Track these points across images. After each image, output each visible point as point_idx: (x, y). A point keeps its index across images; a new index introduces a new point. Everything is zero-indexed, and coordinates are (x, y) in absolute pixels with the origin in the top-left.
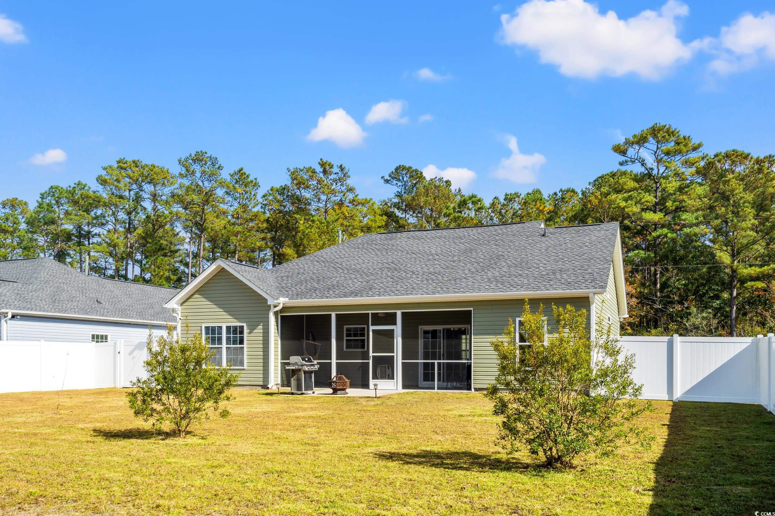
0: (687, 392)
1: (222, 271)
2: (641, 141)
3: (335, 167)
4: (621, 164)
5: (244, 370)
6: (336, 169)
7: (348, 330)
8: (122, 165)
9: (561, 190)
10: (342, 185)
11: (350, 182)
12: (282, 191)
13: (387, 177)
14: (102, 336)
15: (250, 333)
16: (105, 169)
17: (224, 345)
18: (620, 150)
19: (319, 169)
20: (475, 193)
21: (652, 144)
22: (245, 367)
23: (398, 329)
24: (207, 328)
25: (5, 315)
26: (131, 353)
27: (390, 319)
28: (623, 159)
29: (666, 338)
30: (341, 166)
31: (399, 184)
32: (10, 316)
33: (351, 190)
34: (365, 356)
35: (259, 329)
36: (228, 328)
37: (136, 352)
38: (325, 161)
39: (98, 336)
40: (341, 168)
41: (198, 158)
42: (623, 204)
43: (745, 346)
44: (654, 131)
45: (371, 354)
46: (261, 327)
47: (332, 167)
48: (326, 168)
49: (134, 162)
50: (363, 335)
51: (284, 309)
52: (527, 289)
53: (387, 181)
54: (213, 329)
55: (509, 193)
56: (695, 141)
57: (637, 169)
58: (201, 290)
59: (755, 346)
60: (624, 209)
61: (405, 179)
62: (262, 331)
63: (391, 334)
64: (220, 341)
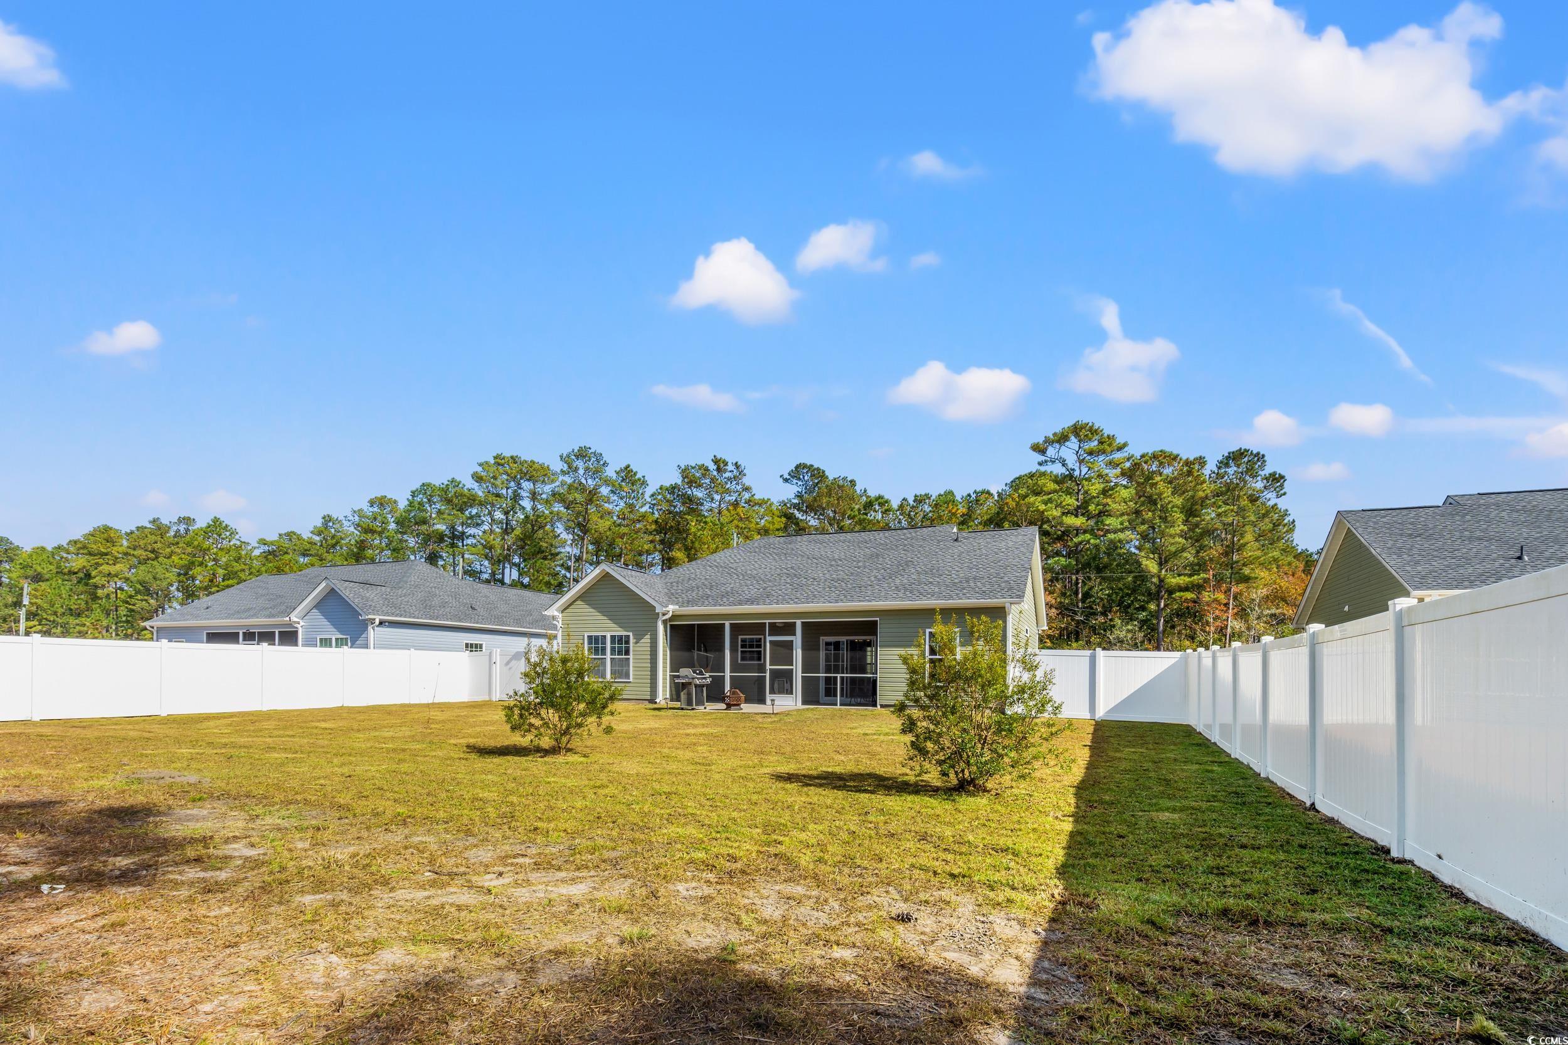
0: (1109, 712)
1: (606, 576)
2: (1061, 439)
3: (730, 464)
4: (1040, 464)
5: (629, 682)
6: (730, 467)
7: (743, 641)
8: (499, 460)
9: (975, 492)
10: (737, 484)
11: (747, 481)
12: (673, 489)
13: (786, 476)
14: (476, 645)
15: (636, 643)
16: (480, 465)
17: (608, 656)
18: (1039, 449)
19: (712, 467)
20: (882, 494)
21: (1073, 443)
22: (631, 680)
23: (797, 640)
24: (590, 637)
25: (372, 621)
26: (508, 663)
27: (789, 629)
28: (1042, 458)
29: (1088, 653)
30: (736, 463)
31: (800, 483)
32: (377, 622)
33: (747, 489)
34: (762, 668)
35: (647, 639)
36: (613, 637)
37: (514, 662)
38: (719, 457)
39: (472, 645)
40: (737, 465)
41: (582, 454)
42: (1042, 507)
43: (1173, 661)
44: (1076, 429)
45: (768, 667)
46: (648, 636)
47: (726, 464)
48: (720, 464)
49: (512, 457)
50: (759, 646)
51: (674, 617)
52: (938, 598)
53: (786, 480)
54: (597, 638)
55: (918, 494)
56: (1120, 440)
57: (1058, 469)
58: (583, 596)
59: (1185, 661)
60: (1043, 512)
61: (806, 478)
62: (649, 641)
63: (789, 645)
64: (604, 650)
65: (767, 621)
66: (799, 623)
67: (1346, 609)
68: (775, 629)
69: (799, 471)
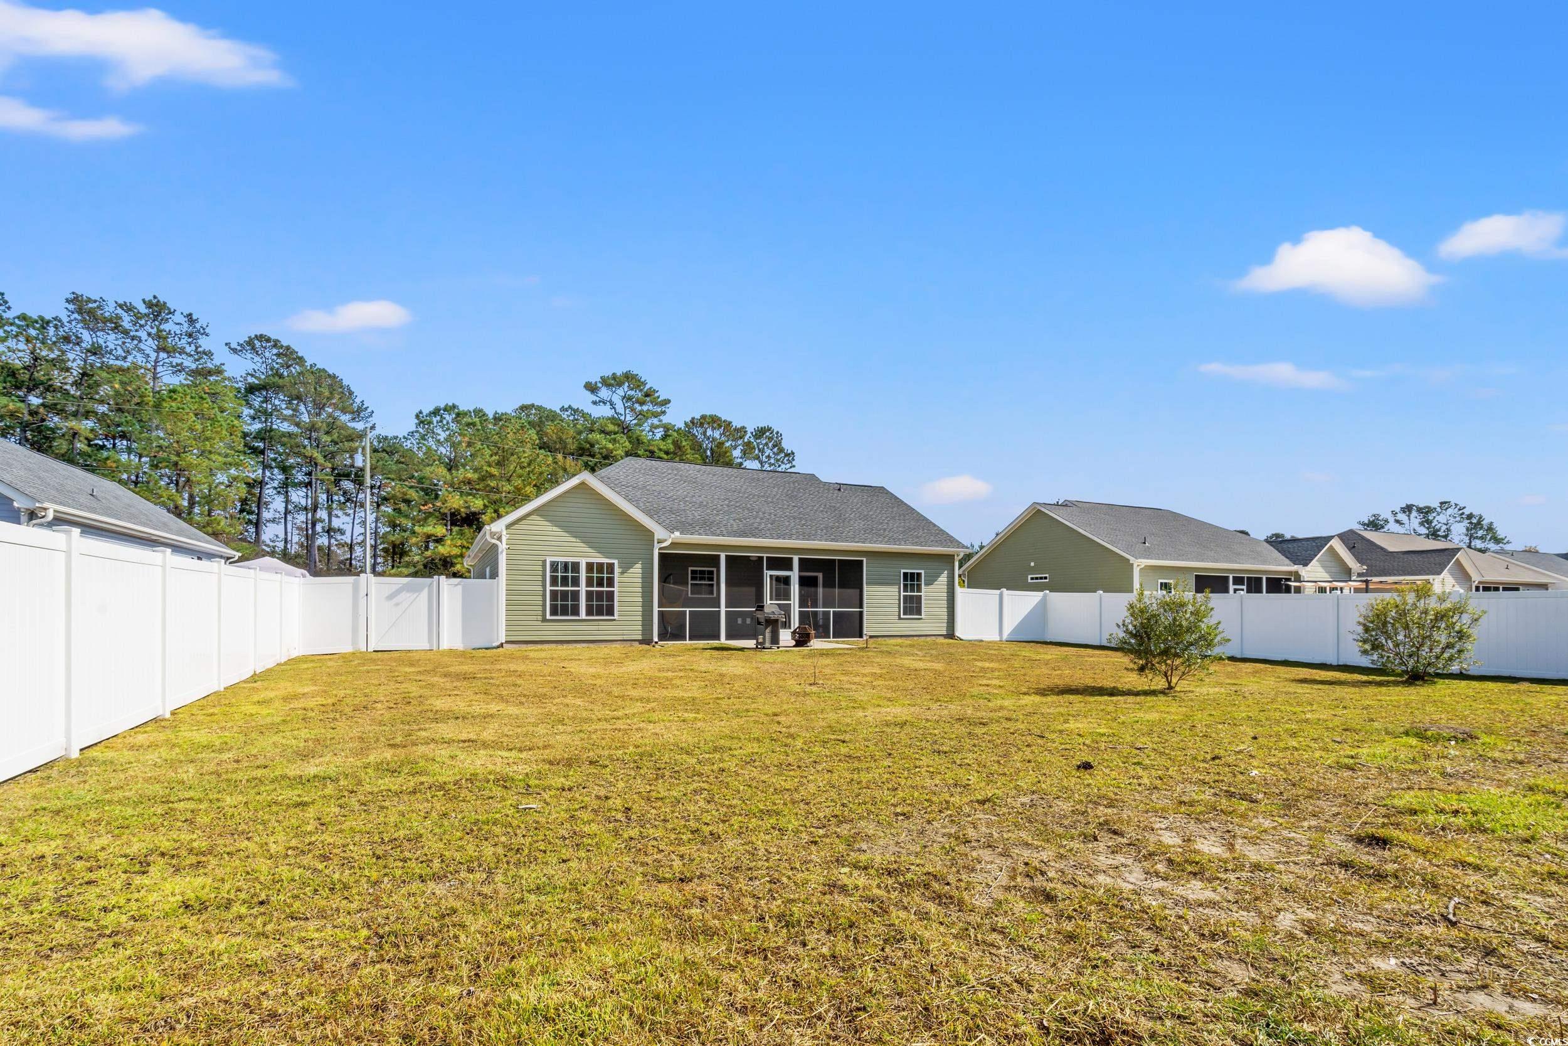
1: (583, 484)
3: (178, 313)
4: (595, 403)
5: (614, 620)
7: (693, 572)
12: (45, 324)
15: (622, 573)
17: (583, 588)
18: (591, 388)
19: (143, 308)
21: (622, 390)
22: (616, 617)
23: (794, 575)
24: (554, 566)
25: (36, 514)
27: (786, 564)
28: (595, 398)
29: (998, 592)
31: (256, 358)
35: (638, 568)
36: (590, 567)
37: (404, 594)
38: (158, 298)
40: (191, 319)
43: (1039, 598)
44: (629, 377)
45: (768, 601)
46: (639, 566)
47: (173, 313)
50: (712, 579)
51: (674, 545)
54: (565, 566)
56: (662, 395)
58: (542, 512)
62: (640, 571)
63: (786, 581)
64: (576, 581)
65: (764, 555)
66: (796, 559)
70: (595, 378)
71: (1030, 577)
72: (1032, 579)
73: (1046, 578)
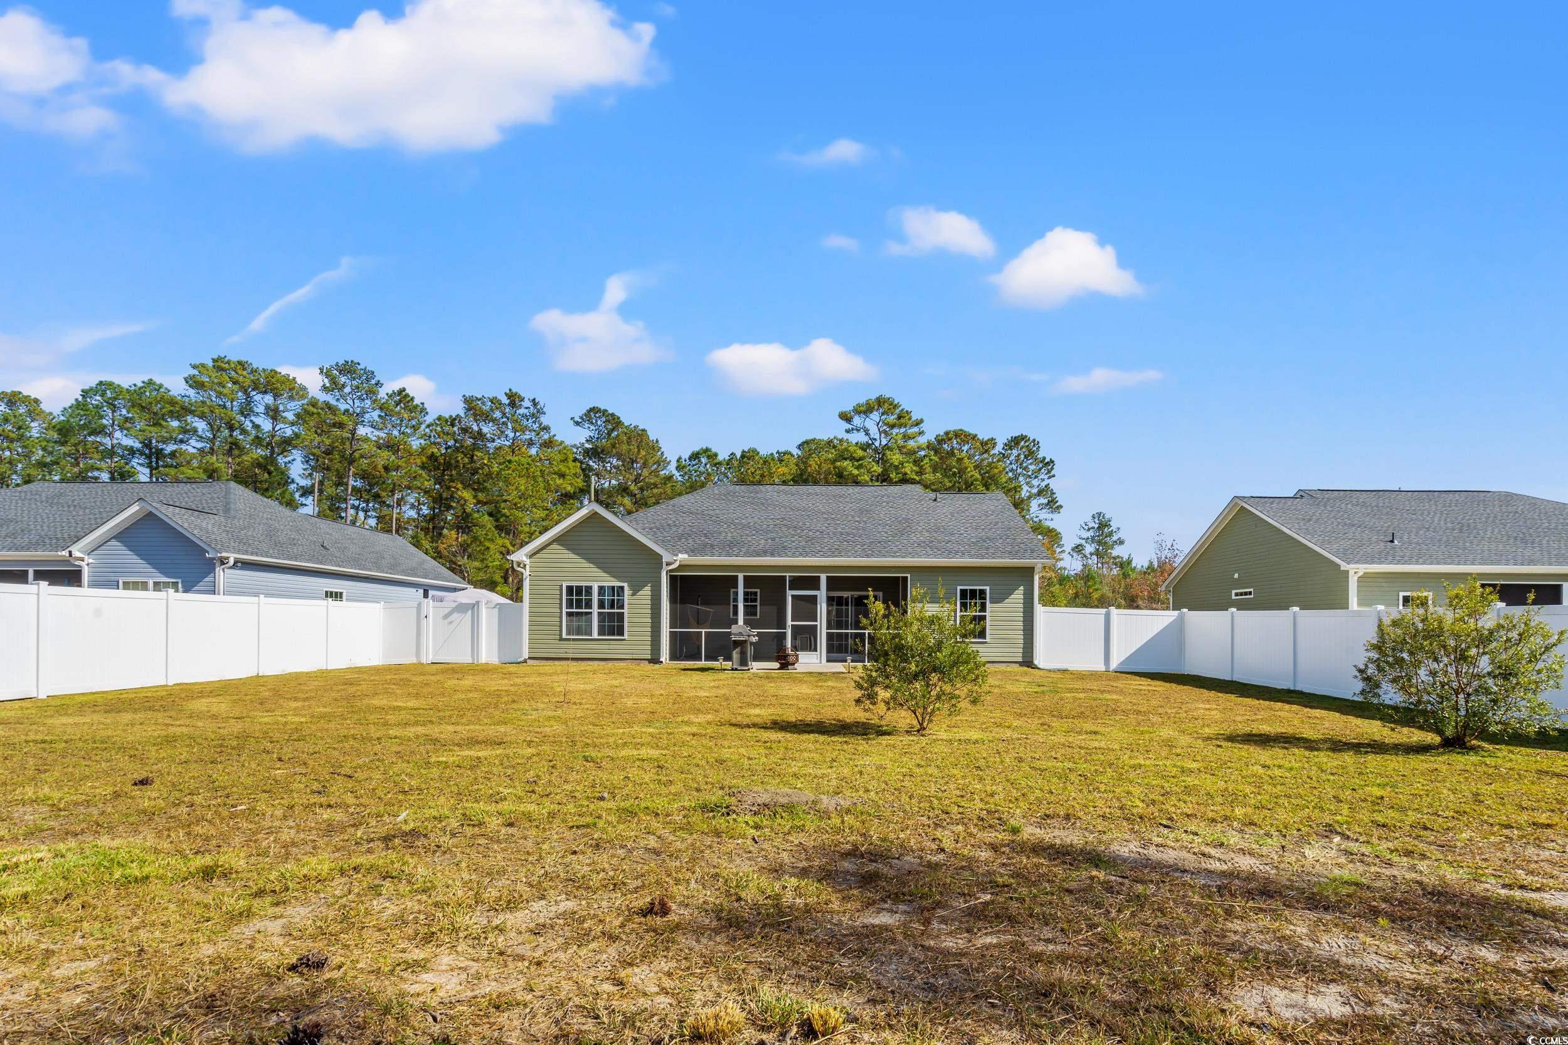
0: (1121, 663)
1: (595, 515)
2: (866, 410)
3: (526, 400)
4: (848, 431)
5: (624, 640)
6: (527, 403)
8: (220, 365)
9: (778, 452)
10: (534, 422)
11: (545, 420)
12: (452, 421)
13: (577, 419)
14: (336, 593)
15: (633, 595)
16: (194, 367)
17: (595, 610)
18: (846, 417)
19: (505, 400)
21: (875, 416)
22: (626, 637)
23: (822, 594)
24: (570, 589)
25: (223, 561)
26: (446, 617)
28: (849, 426)
29: (1104, 611)
30: (534, 400)
31: (592, 427)
32: (232, 562)
33: (546, 429)
34: (781, 624)
35: (647, 591)
36: (601, 588)
37: (455, 615)
38: (514, 391)
39: (331, 593)
40: (534, 403)
41: (348, 369)
42: (856, 472)
43: (1171, 619)
44: (880, 402)
45: (789, 623)
46: (648, 588)
47: (523, 400)
48: (514, 399)
49: (240, 363)
50: (754, 600)
51: (682, 567)
53: (577, 423)
54: (579, 590)
56: (915, 417)
57: (861, 438)
58: (559, 540)
59: (1181, 620)
60: (857, 476)
61: (599, 423)
62: (649, 593)
63: (813, 600)
64: (589, 604)
65: (788, 575)
66: (823, 578)
67: (1236, 576)
68: (797, 583)
69: (593, 414)
70: (848, 407)
71: (1234, 592)
72: (1237, 595)
73: (1250, 593)
